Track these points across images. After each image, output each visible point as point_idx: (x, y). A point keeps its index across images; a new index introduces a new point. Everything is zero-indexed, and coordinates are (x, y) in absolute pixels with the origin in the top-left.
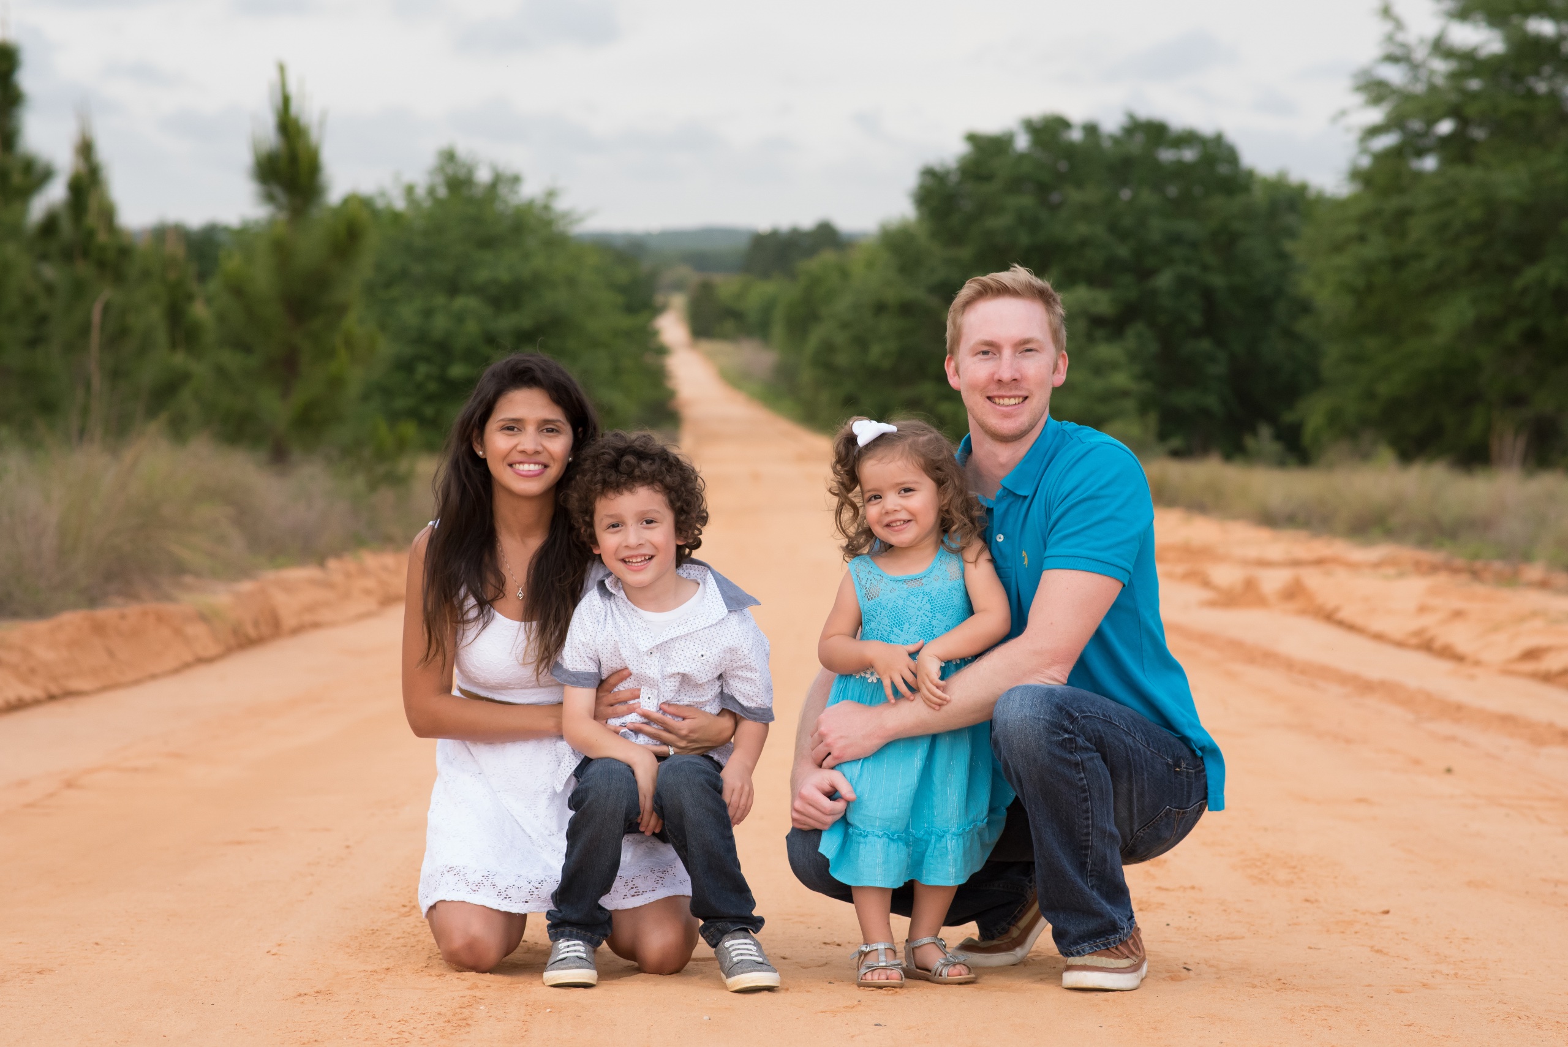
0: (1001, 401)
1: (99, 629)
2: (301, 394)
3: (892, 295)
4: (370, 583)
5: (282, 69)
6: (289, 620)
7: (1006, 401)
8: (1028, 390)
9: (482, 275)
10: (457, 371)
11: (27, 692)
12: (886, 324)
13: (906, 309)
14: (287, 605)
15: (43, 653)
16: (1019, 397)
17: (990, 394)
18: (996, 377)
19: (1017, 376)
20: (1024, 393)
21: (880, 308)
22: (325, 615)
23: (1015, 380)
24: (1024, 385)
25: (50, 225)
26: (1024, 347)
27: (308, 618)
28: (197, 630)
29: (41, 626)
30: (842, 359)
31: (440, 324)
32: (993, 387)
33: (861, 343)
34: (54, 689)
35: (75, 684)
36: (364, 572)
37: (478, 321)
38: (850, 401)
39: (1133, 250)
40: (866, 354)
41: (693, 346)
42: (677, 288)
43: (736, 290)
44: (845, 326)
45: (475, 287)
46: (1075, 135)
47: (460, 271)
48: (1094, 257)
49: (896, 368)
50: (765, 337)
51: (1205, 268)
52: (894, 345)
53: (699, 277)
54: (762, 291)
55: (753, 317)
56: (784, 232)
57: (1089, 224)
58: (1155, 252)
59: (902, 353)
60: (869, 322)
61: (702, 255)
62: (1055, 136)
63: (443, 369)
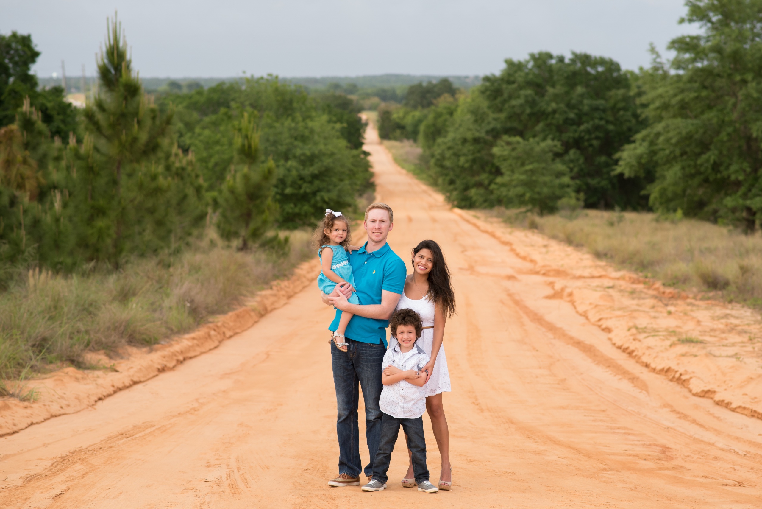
0: (376, 233)
3: (469, 135)
4: (283, 293)
7: (377, 233)
8: (382, 231)
9: (298, 152)
10: (288, 191)
11: (231, 333)
12: (469, 147)
13: (476, 141)
14: (266, 303)
16: (380, 233)
17: (373, 232)
18: (375, 227)
19: (380, 228)
20: (381, 232)
21: (465, 141)
22: (276, 305)
23: (379, 228)
24: (381, 230)
26: (382, 221)
27: (272, 306)
28: (252, 314)
30: (448, 163)
32: (374, 230)
33: (457, 155)
36: (281, 289)
37: (297, 170)
38: (452, 182)
39: (576, 114)
40: (459, 160)
41: (381, 143)
42: (372, 108)
43: (401, 114)
44: (449, 148)
45: (295, 157)
46: (553, 62)
47: (289, 150)
48: (559, 118)
49: (471, 167)
50: (415, 140)
51: (608, 122)
52: (470, 157)
53: (383, 105)
54: (413, 116)
55: (409, 129)
56: (425, 84)
57: (557, 103)
58: (586, 114)
59: (474, 161)
60: (460, 147)
61: (384, 91)
62: (545, 63)
63: (283, 190)
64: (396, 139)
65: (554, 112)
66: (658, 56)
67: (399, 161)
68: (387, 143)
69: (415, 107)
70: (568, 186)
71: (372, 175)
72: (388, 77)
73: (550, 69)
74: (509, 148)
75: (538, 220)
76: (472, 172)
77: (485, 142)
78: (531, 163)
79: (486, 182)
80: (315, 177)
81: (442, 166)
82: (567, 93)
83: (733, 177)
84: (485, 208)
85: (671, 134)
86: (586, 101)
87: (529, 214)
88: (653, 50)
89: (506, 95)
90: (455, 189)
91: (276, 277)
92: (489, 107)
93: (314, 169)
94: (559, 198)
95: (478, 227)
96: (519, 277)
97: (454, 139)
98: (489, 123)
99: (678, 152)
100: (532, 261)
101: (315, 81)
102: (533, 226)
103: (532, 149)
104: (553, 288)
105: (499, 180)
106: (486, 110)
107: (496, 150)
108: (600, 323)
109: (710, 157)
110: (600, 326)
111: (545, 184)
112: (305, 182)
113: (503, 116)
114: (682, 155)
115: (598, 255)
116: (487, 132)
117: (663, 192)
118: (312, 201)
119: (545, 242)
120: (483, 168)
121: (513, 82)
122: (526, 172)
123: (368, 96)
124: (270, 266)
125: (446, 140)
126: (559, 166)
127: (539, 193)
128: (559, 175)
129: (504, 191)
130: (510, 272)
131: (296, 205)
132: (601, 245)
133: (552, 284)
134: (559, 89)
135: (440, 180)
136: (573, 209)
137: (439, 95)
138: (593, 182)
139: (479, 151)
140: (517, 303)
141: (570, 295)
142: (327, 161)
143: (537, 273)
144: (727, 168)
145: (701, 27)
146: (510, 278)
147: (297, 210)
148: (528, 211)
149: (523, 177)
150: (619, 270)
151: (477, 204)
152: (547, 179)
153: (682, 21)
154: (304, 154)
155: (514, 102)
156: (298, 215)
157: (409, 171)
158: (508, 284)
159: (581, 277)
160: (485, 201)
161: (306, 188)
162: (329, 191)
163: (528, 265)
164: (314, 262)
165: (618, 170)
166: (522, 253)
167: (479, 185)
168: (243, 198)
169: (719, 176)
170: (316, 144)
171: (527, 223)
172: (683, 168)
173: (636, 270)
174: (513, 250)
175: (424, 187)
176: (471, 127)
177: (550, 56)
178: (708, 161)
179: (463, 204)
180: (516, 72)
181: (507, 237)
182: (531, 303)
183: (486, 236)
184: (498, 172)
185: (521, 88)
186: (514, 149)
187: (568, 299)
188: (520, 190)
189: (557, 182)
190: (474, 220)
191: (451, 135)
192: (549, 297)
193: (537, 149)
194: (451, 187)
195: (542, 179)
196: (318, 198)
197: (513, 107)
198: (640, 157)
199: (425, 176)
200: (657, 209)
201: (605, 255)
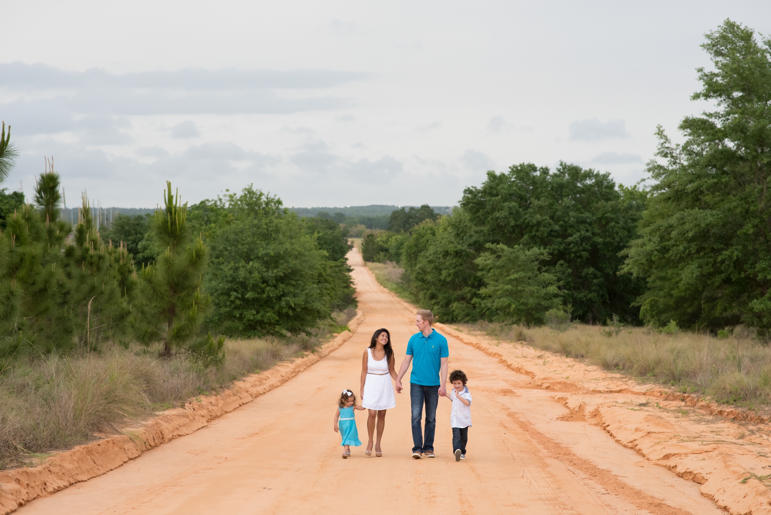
1: (89, 452)
2: (176, 325)
3: (451, 248)
4: (204, 412)
5: (169, 185)
6: (168, 436)
9: (261, 252)
10: (249, 295)
11: (62, 484)
12: (449, 261)
13: (458, 254)
14: (167, 428)
15: (68, 466)
21: (446, 254)
22: (184, 431)
25: (70, 252)
27: (175, 433)
28: (129, 446)
29: (67, 453)
30: (429, 278)
31: (242, 274)
33: (438, 269)
34: (72, 481)
35: (80, 478)
36: (201, 407)
37: (259, 273)
38: (433, 297)
39: (561, 226)
40: (440, 274)
41: (365, 265)
42: (357, 236)
43: (384, 239)
44: (430, 262)
45: (258, 258)
46: (538, 173)
47: (251, 250)
48: (544, 231)
49: (453, 281)
50: (398, 262)
51: (594, 234)
52: (452, 271)
53: (368, 231)
54: (396, 239)
55: (392, 251)
56: (407, 210)
57: (541, 215)
58: (572, 226)
59: (456, 274)
60: (442, 260)
61: (370, 219)
62: (527, 174)
63: (243, 294)
64: (379, 261)
65: (539, 223)
66: (667, 140)
67: (382, 281)
68: (370, 264)
69: (398, 231)
70: (556, 296)
71: (354, 291)
72: (373, 208)
73: (534, 181)
74: (493, 256)
75: (526, 331)
76: (454, 286)
77: (468, 255)
78: (517, 272)
79: (469, 296)
80: (280, 279)
81: (423, 280)
82: (551, 206)
83: (760, 277)
84: (467, 322)
85: (687, 227)
86: (571, 213)
87: (515, 326)
88: (660, 133)
89: (488, 207)
90: (438, 304)
91: (199, 391)
92: (471, 220)
93: (279, 272)
94: (547, 309)
95: (461, 340)
96: (518, 391)
97: (435, 253)
98: (471, 236)
99: (693, 248)
100: (527, 373)
101: (306, 211)
102: (521, 338)
103: (517, 257)
104: (565, 405)
105: (483, 291)
106: (468, 224)
107: (479, 261)
108: (671, 462)
109: (732, 252)
110: (671, 469)
111: (532, 294)
112: (268, 285)
113: (485, 229)
114: (698, 252)
115: (607, 366)
116: (470, 245)
117: (654, 304)
118: (277, 307)
119: (539, 353)
120: (465, 282)
121: (497, 195)
122: (510, 282)
123: (354, 224)
124: (193, 375)
125: (428, 254)
126: (547, 276)
127: (525, 304)
128: (546, 284)
129: (488, 303)
130: (505, 386)
131: (258, 312)
132: (610, 355)
133: (563, 401)
134: (543, 202)
135: (421, 295)
136: (560, 321)
137: (421, 220)
138: (581, 295)
139: (461, 265)
140: (525, 426)
141: (596, 414)
142: (293, 262)
143: (539, 387)
144: (753, 266)
145: (719, 105)
146: (506, 392)
147: (259, 317)
148: (513, 323)
149: (509, 287)
150: (644, 383)
151: (459, 318)
152: (534, 288)
153: (696, 96)
154: (267, 255)
155: (497, 214)
156: (261, 323)
157: (391, 290)
158: (506, 400)
159: (595, 392)
160: (467, 315)
161: (270, 292)
162: (295, 296)
163: (526, 379)
164: (266, 373)
165: (624, 269)
166: (515, 365)
167: (462, 298)
168: (164, 288)
169: (743, 275)
170: (281, 243)
171: (513, 334)
172: (700, 266)
173: (665, 383)
174: (503, 362)
175: (406, 305)
176: (453, 239)
177: (534, 169)
178: (730, 257)
179: (445, 318)
180: (498, 184)
181: (494, 349)
182: (541, 427)
183: (470, 347)
184: (481, 284)
185: (505, 200)
186: (499, 257)
187: (594, 421)
188: (505, 301)
189: (544, 291)
190: (457, 333)
191: (431, 249)
192: (563, 418)
193: (522, 257)
194: (433, 301)
195: (529, 289)
196: (283, 303)
197: (497, 218)
198: (649, 254)
199: (407, 294)
200: (649, 321)
201: (617, 365)
